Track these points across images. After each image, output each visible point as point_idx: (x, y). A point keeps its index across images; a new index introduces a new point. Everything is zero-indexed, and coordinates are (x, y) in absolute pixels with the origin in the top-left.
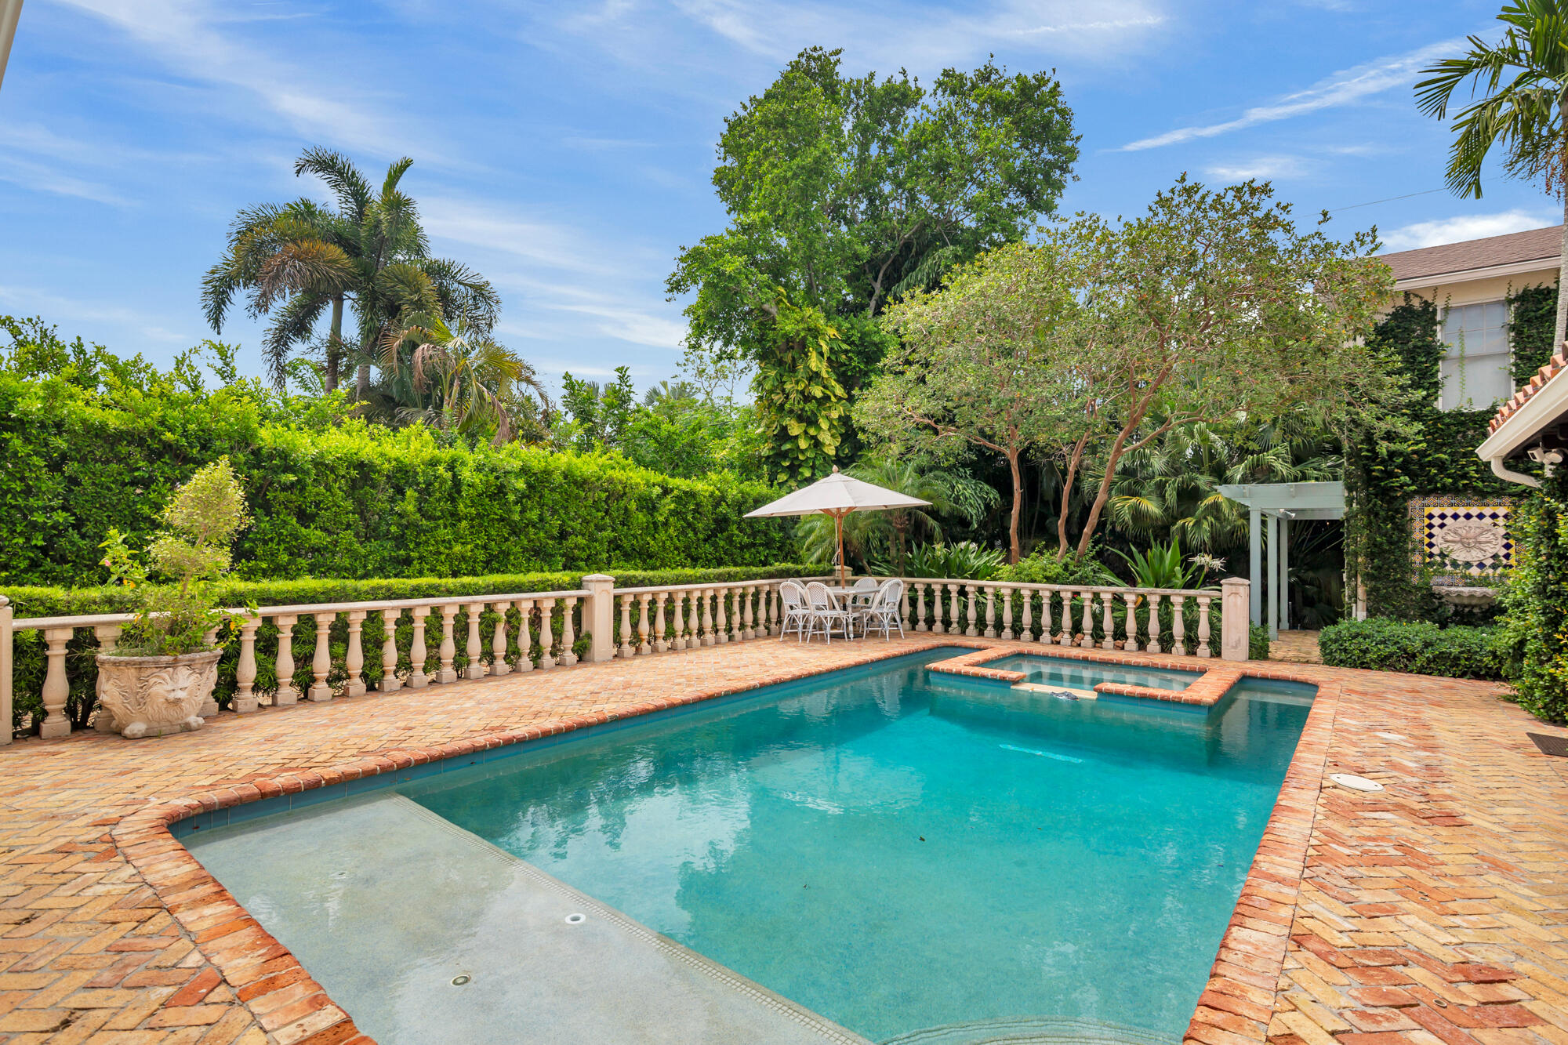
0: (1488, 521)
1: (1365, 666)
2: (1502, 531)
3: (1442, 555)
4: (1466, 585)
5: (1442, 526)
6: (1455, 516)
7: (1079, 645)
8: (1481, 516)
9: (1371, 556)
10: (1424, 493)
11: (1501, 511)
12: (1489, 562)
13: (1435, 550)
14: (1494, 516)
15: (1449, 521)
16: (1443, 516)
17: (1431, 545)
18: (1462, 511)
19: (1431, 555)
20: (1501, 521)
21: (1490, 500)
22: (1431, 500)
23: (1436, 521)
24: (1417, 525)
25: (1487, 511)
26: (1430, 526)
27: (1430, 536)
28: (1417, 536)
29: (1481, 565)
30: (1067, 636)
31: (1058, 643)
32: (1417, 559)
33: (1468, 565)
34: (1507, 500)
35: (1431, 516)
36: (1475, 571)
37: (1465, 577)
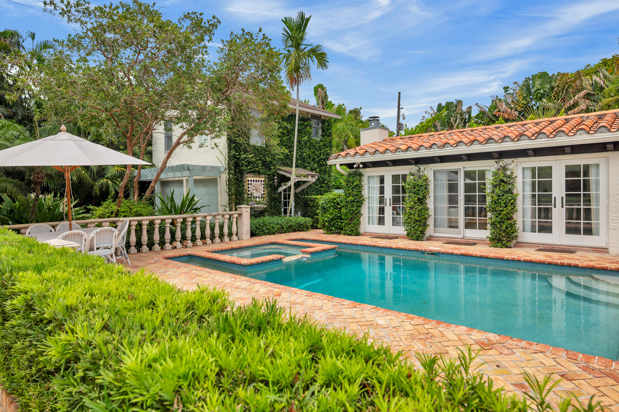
0: (260, 182)
1: (274, 234)
2: (263, 186)
3: (251, 194)
4: (257, 204)
5: (251, 184)
6: (254, 181)
7: (186, 246)
8: (259, 181)
9: (236, 195)
10: (248, 173)
11: (263, 179)
12: (260, 196)
13: (250, 193)
14: (261, 181)
15: (252, 182)
16: (251, 181)
17: (249, 191)
18: (255, 179)
19: (249, 194)
20: (263, 183)
21: (261, 176)
22: (249, 175)
23: (250, 182)
24: (246, 184)
25: (260, 179)
26: (248, 184)
27: (249, 187)
28: (246, 188)
29: (259, 197)
30: (179, 243)
31: (175, 248)
32: (246, 196)
33: (256, 197)
34: (264, 176)
35: (248, 181)
36: (258, 199)
37: (256, 201)
